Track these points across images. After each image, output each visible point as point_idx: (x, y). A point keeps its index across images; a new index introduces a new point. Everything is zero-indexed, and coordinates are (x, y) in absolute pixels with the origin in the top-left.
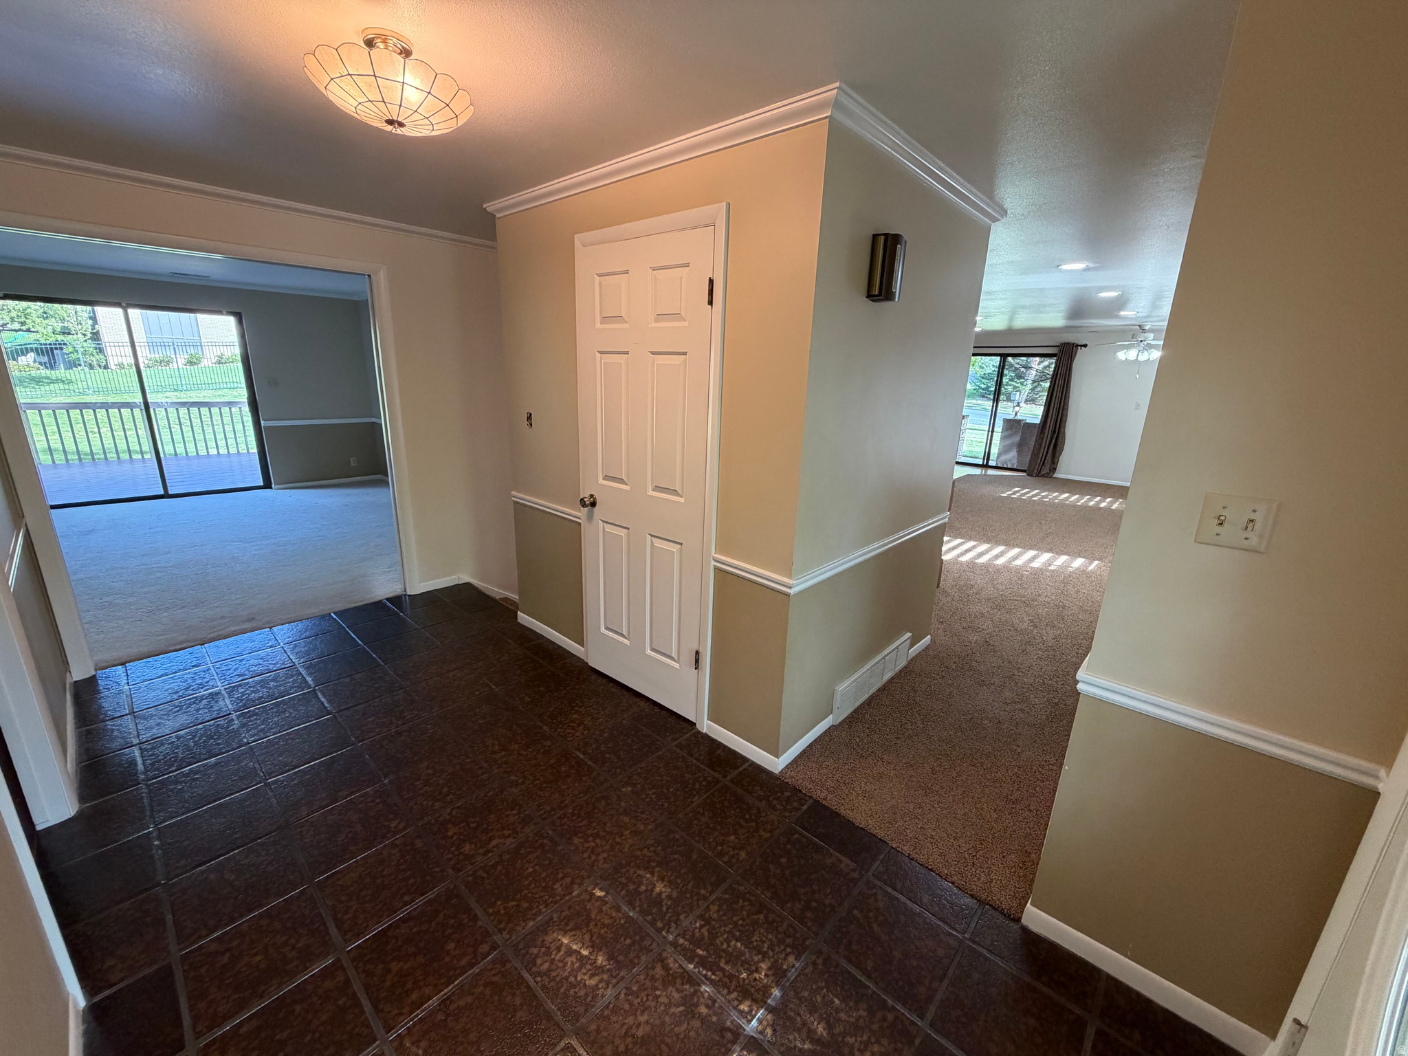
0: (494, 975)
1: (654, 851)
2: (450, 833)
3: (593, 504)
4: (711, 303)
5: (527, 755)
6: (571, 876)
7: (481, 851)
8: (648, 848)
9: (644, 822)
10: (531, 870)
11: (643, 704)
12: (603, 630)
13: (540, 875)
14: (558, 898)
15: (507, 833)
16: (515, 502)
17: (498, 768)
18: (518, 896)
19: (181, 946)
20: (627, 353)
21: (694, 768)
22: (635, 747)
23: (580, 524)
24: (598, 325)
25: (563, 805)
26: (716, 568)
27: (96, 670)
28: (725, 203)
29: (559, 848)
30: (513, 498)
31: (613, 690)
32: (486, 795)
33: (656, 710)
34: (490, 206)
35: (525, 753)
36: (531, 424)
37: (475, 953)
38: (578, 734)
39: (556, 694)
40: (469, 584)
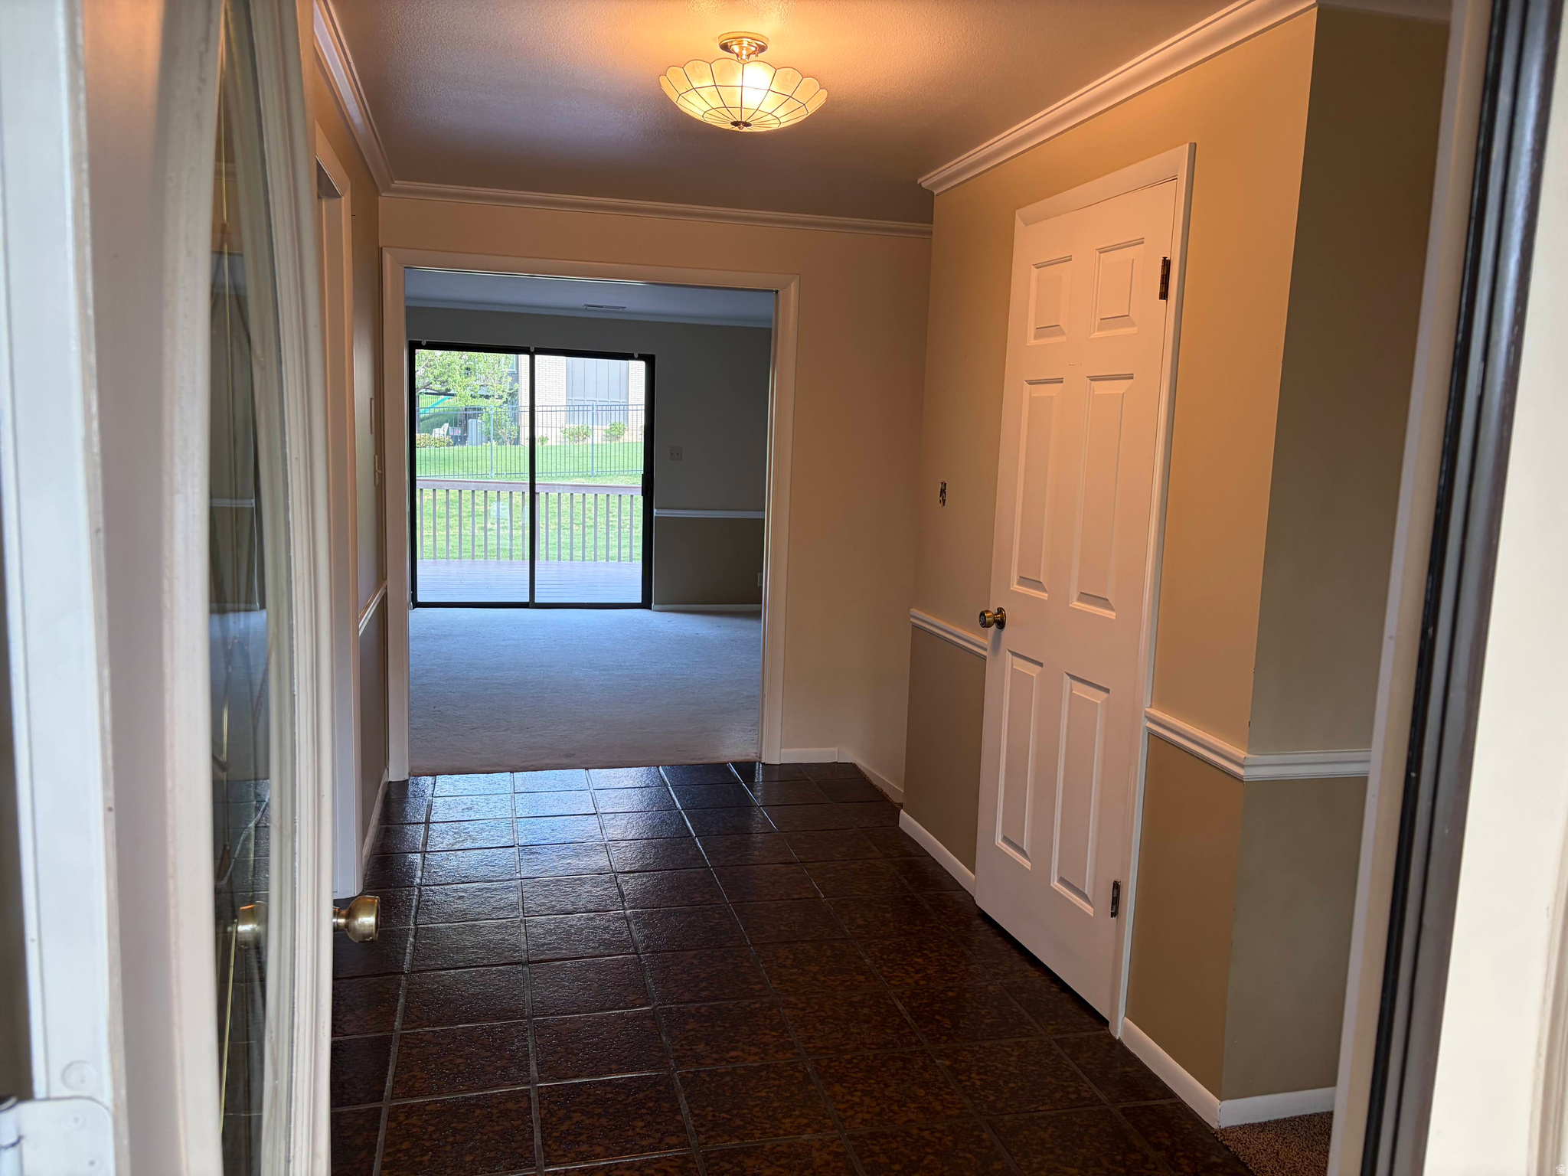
0: (671, 1166)
1: (940, 1139)
2: (688, 1027)
3: (1001, 624)
4: (1164, 295)
5: (824, 981)
6: (809, 1119)
7: (715, 1056)
8: (932, 1133)
9: (945, 1104)
10: (764, 1094)
11: (1034, 974)
12: (999, 841)
13: (772, 1103)
14: (782, 1132)
15: (754, 1049)
16: (914, 626)
17: (780, 984)
18: (735, 1112)
19: (404, 1027)
20: (1060, 381)
21: (1067, 1074)
22: (988, 1021)
23: (984, 658)
24: (1031, 341)
25: (843, 1048)
26: (1152, 734)
27: (410, 775)
28: (1188, 145)
29: (810, 1087)
30: (912, 619)
31: (999, 946)
32: (749, 1006)
33: (1053, 989)
34: (927, 181)
35: (823, 979)
36: (944, 501)
37: (661, 1140)
38: (910, 981)
39: (905, 927)
40: (853, 765)
